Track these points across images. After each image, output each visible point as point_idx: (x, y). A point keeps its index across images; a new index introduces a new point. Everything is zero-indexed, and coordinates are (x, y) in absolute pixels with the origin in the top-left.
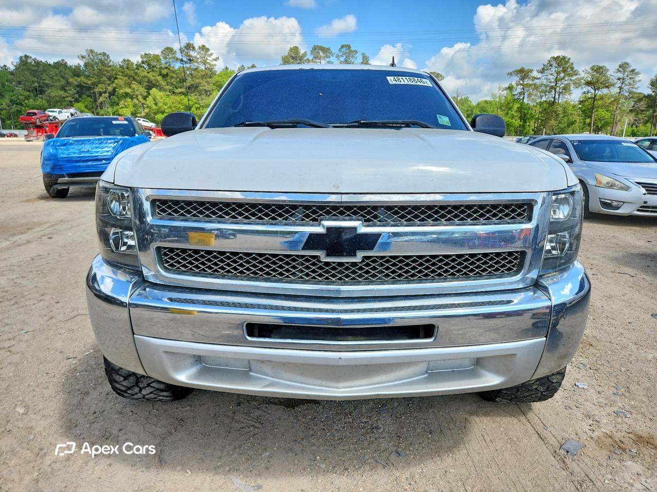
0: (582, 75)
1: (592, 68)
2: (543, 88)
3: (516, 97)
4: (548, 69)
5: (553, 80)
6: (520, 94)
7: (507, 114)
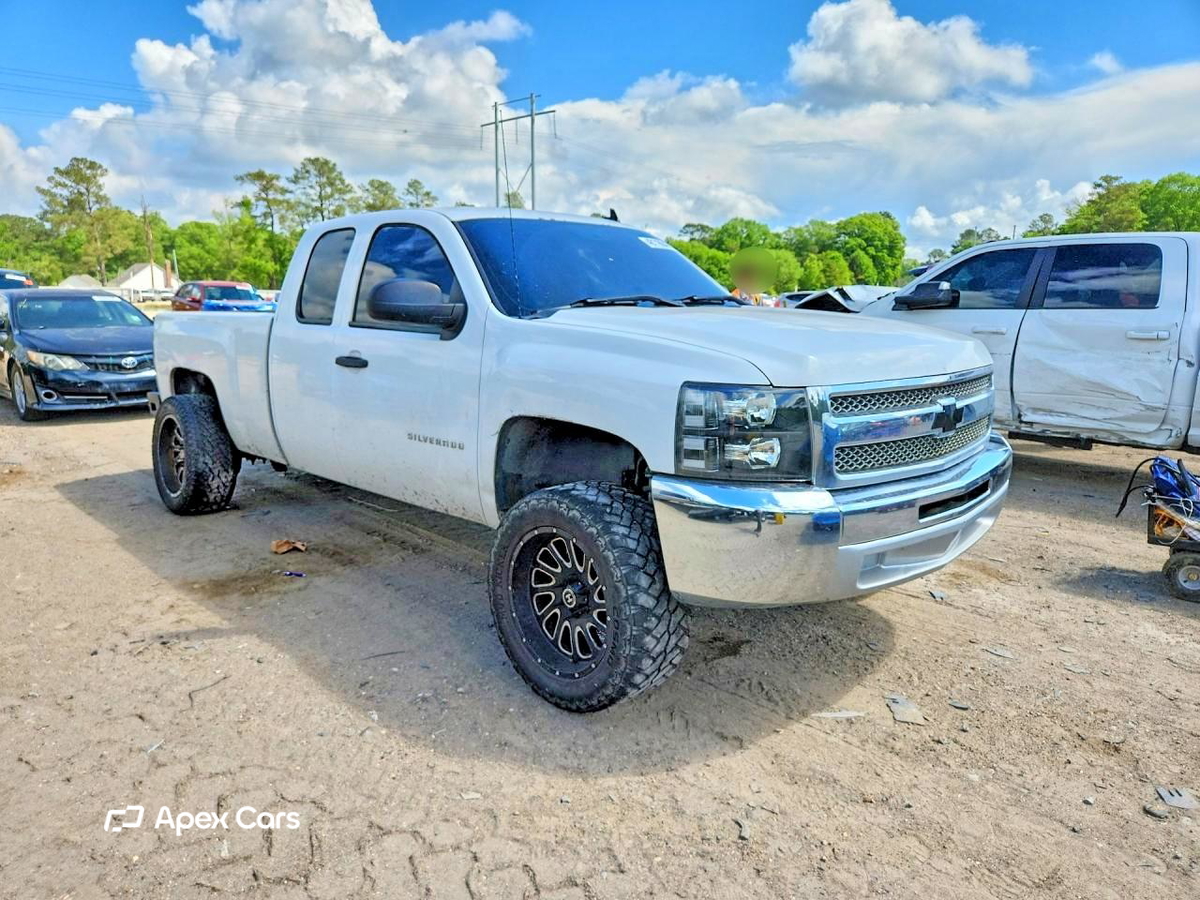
0: (359, 193)
1: (372, 183)
2: (302, 209)
3: (259, 220)
4: (303, 178)
5: (316, 198)
6: (265, 215)
7: (249, 250)
